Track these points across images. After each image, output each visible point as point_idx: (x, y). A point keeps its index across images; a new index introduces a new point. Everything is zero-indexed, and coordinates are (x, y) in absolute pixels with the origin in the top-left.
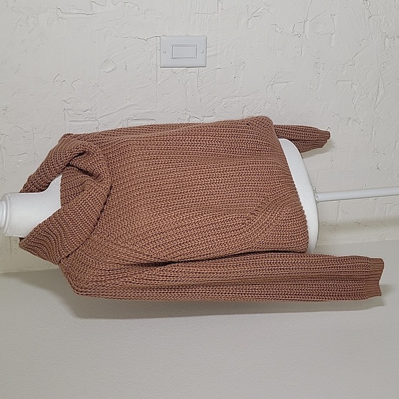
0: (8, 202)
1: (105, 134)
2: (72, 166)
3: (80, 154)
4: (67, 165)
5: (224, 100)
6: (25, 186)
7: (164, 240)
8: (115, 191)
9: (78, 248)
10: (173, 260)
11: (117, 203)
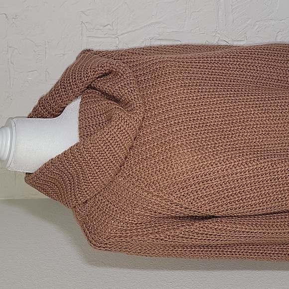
0: (14, 129)
1: (133, 52)
2: (94, 88)
3: (106, 75)
4: (88, 87)
5: (258, 23)
6: (35, 109)
7: (207, 190)
8: (147, 123)
9: (99, 193)
10: (217, 215)
11: (150, 138)
